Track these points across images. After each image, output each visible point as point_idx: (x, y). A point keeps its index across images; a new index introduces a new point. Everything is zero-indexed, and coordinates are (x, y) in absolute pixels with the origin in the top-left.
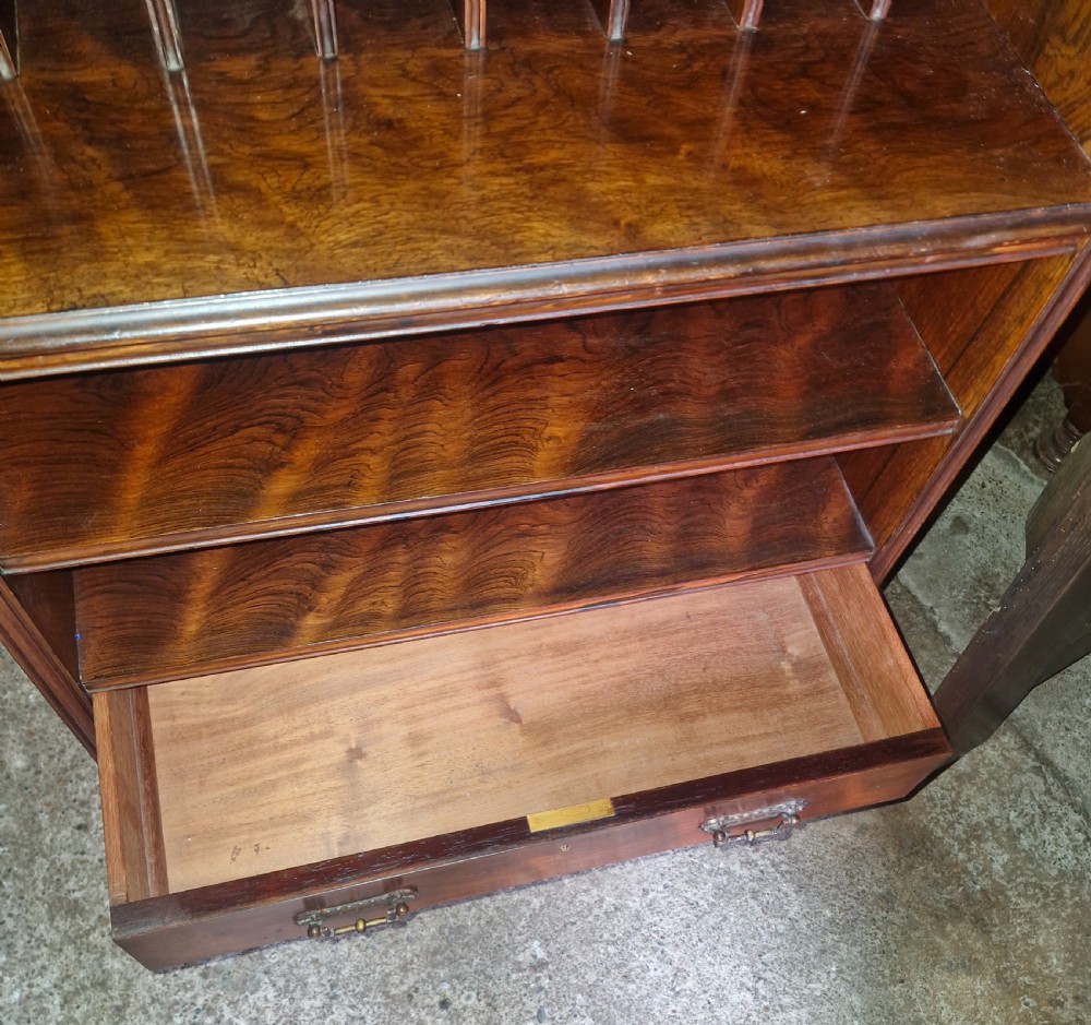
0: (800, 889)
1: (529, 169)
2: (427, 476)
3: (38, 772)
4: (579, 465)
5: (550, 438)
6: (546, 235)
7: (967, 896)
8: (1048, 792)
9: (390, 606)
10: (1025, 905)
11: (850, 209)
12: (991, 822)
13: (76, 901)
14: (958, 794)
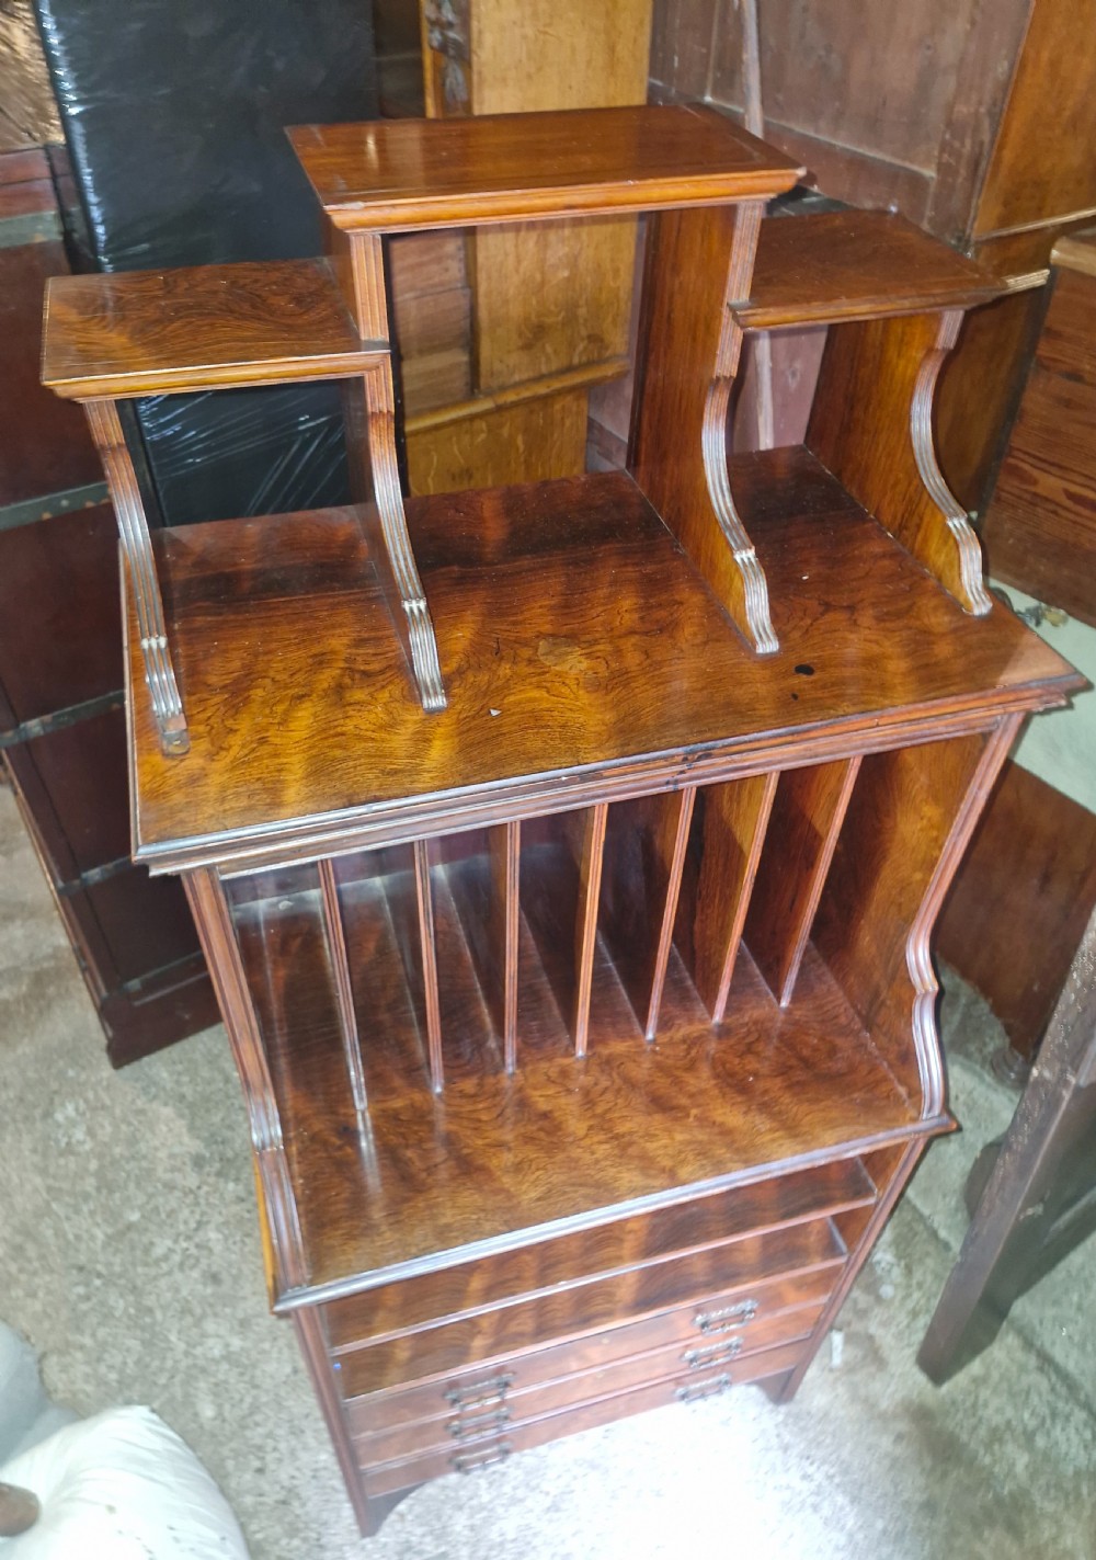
0: (854, 1500)
1: (616, 1137)
3: (224, 1420)
6: (630, 1181)
7: (998, 1501)
8: (1054, 1390)
9: (533, 1328)
10: (1049, 1507)
12: (1009, 1422)
14: (977, 1397)
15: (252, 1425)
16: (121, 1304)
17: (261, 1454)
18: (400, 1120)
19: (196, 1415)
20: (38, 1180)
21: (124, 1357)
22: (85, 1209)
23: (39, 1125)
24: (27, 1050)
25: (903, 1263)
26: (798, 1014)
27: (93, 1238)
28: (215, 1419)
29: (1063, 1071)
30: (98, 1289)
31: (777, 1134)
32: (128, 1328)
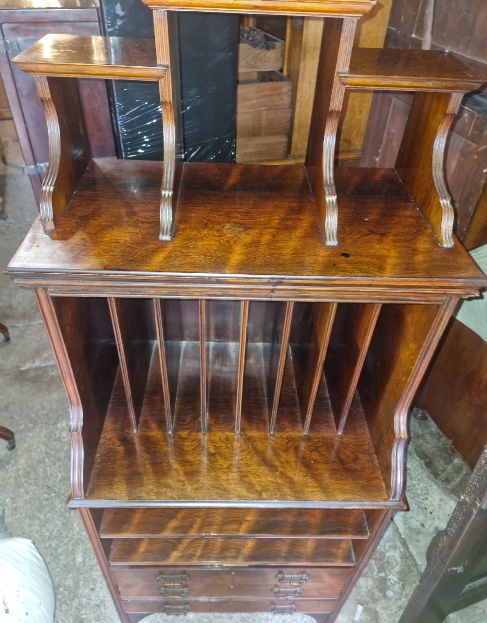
1: (241, 472)
2: (211, 527)
3: (84, 565)
5: (246, 521)
6: (240, 492)
13: (83, 619)
15: (95, 570)
16: (59, 506)
17: (95, 583)
18: (149, 441)
19: (74, 559)
20: (43, 448)
21: (54, 527)
22: (57, 464)
23: (50, 427)
24: (55, 397)
25: (401, 583)
26: (345, 439)
27: (57, 476)
28: (81, 563)
29: (475, 499)
30: (52, 497)
31: (315, 489)
32: (59, 516)
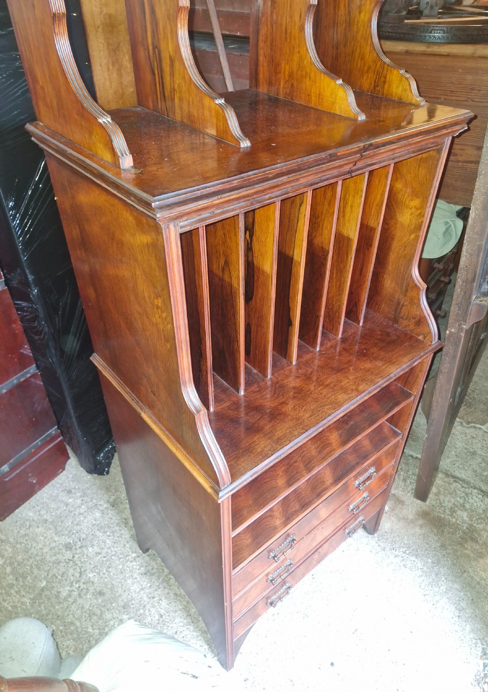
1: (327, 386)
4: (344, 443)
6: (343, 398)
8: (463, 487)
9: (297, 507)
11: (390, 368)
22: (13, 592)
31: (386, 365)
